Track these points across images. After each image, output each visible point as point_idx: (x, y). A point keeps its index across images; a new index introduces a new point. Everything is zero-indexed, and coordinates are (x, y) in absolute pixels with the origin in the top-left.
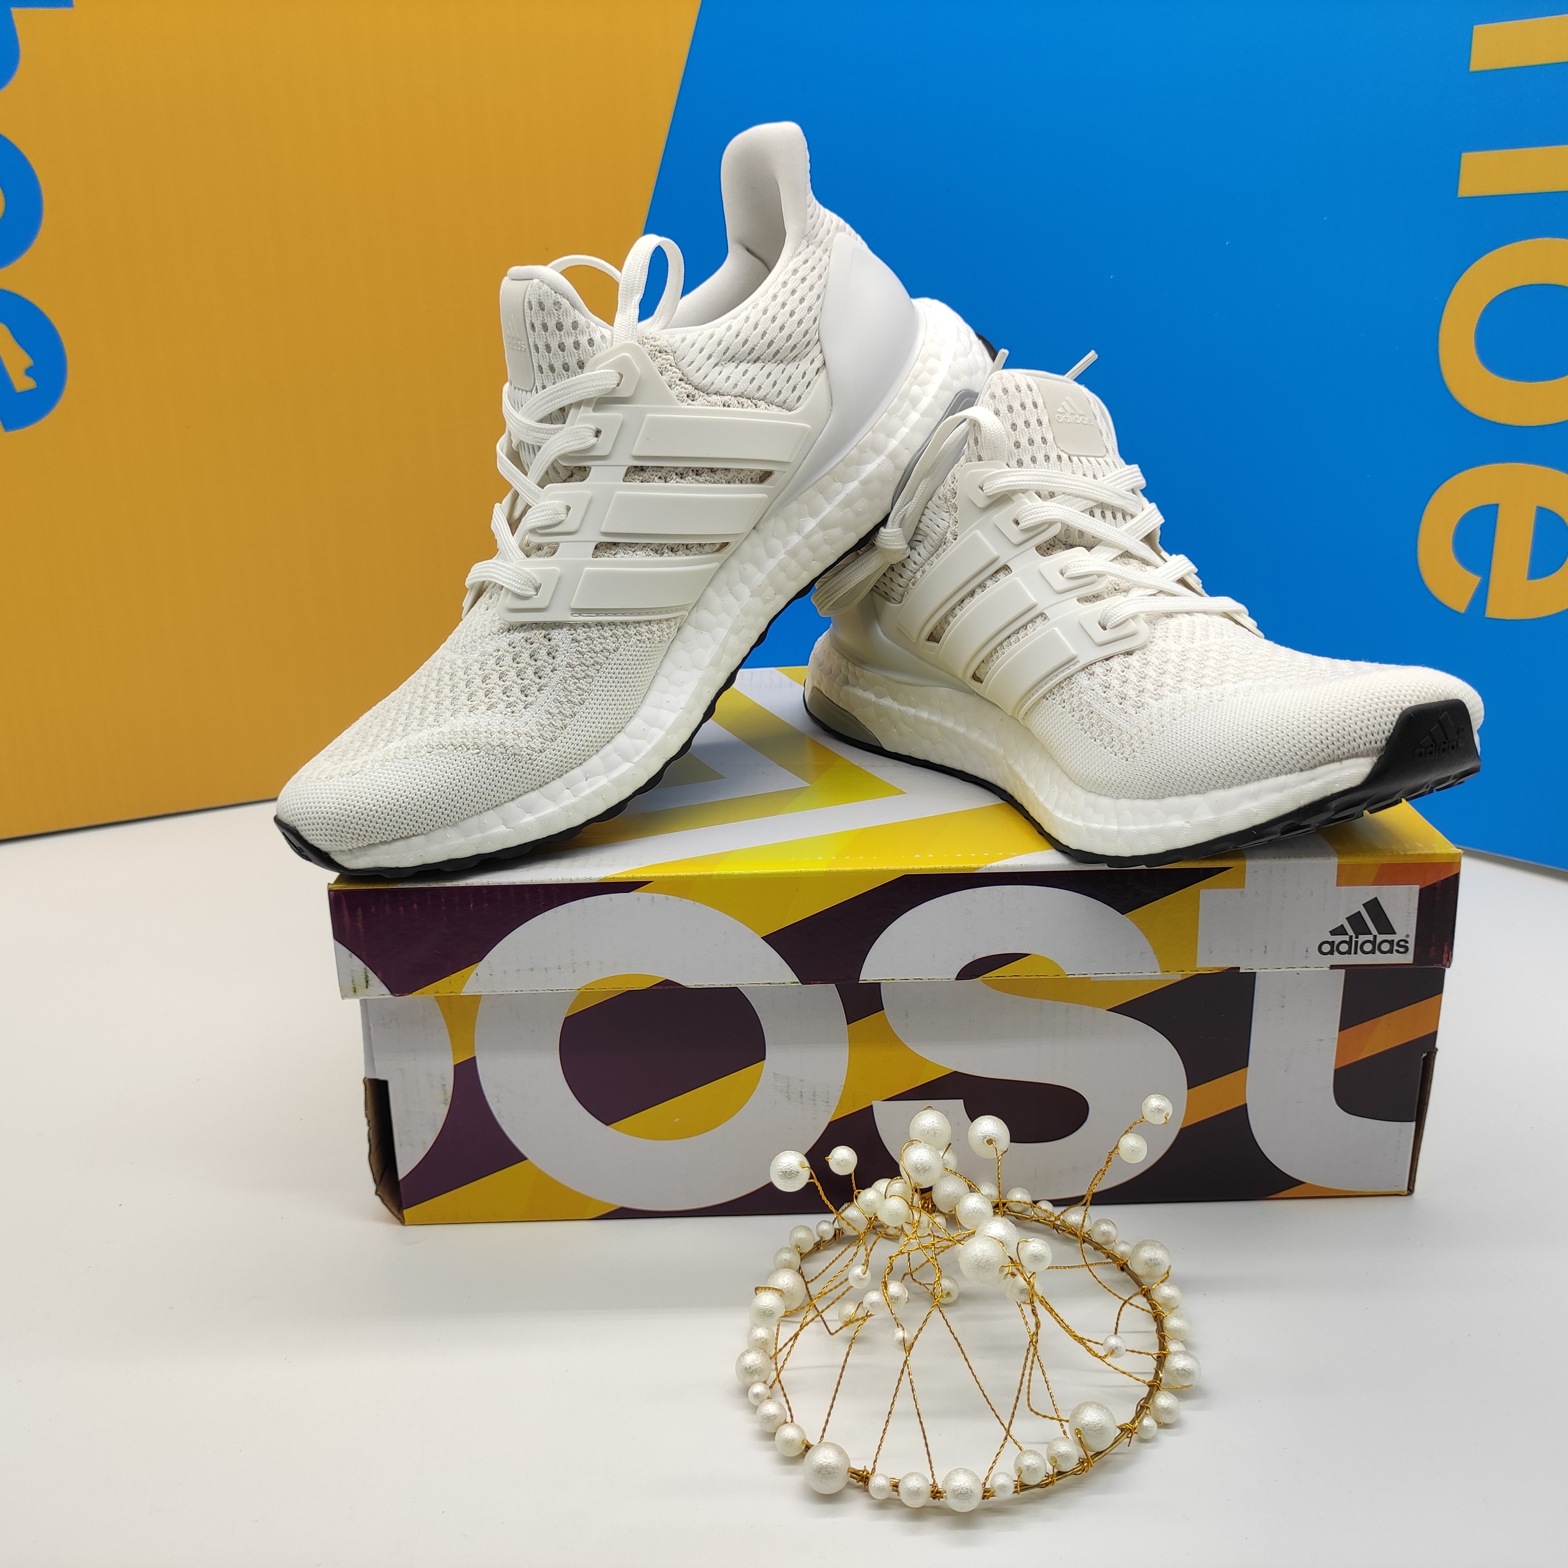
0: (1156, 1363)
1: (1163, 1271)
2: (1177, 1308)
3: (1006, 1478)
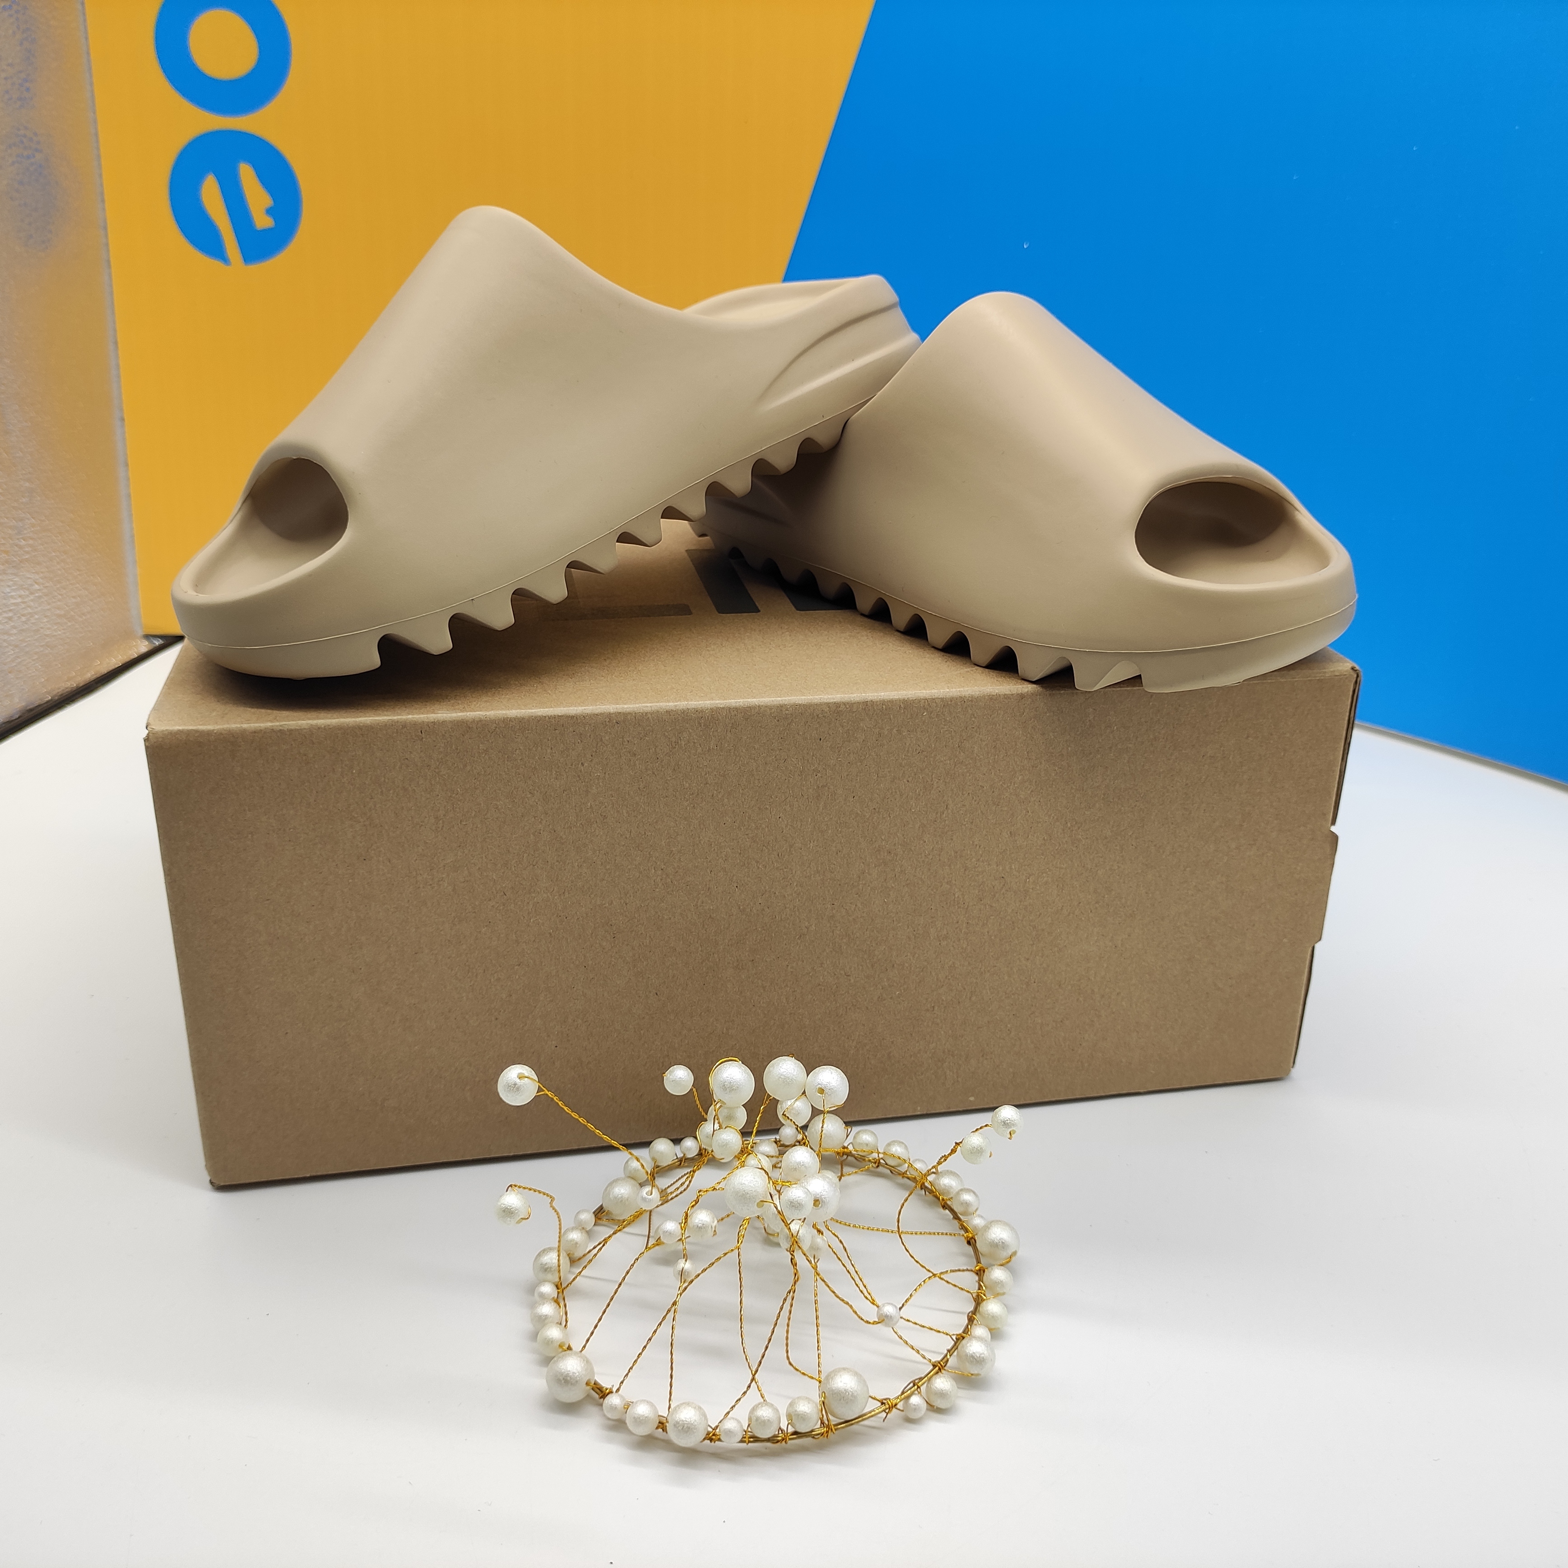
0: (951, 1343)
1: (1005, 1254)
2: (1004, 1294)
3: (736, 1424)
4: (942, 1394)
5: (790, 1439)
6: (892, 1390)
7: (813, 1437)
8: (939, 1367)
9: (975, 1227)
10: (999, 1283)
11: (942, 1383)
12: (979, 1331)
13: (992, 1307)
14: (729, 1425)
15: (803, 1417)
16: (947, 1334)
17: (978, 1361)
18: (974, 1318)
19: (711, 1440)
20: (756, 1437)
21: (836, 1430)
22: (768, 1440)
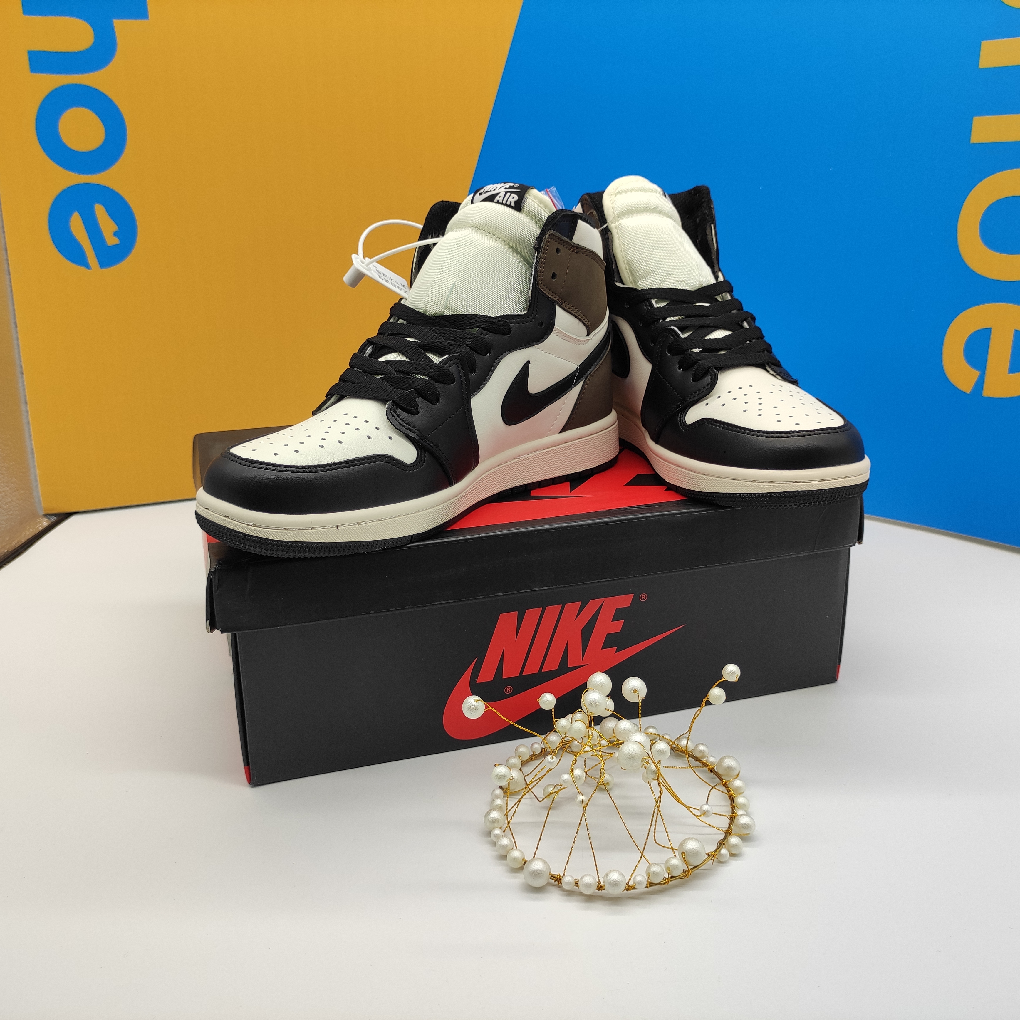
0: (729, 821)
1: (735, 773)
2: (743, 793)
3: (641, 878)
4: (736, 846)
5: (670, 881)
6: (711, 848)
7: (681, 878)
8: (728, 833)
9: (712, 762)
10: (739, 788)
11: (734, 840)
12: (739, 812)
13: (740, 800)
14: (639, 879)
15: (676, 867)
16: (725, 816)
17: (746, 826)
18: (735, 806)
19: (627, 890)
20: (653, 883)
21: (692, 872)
22: (659, 884)
